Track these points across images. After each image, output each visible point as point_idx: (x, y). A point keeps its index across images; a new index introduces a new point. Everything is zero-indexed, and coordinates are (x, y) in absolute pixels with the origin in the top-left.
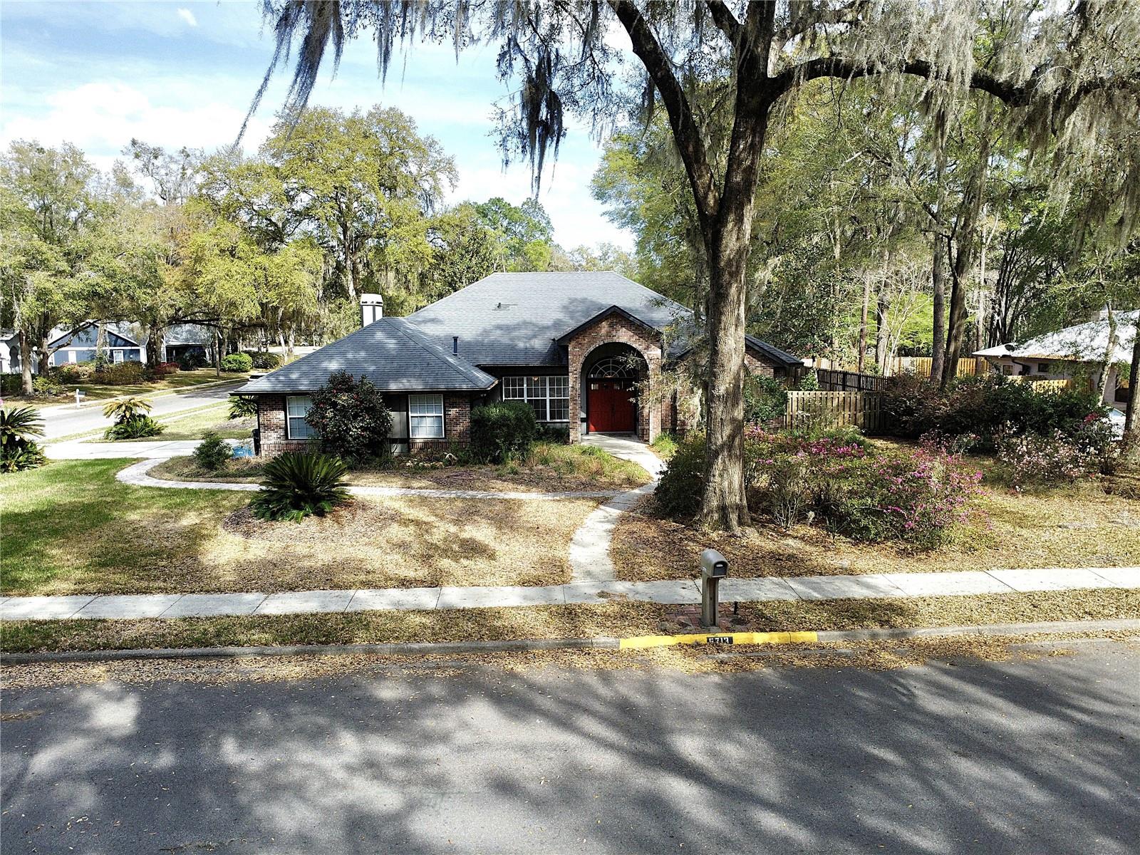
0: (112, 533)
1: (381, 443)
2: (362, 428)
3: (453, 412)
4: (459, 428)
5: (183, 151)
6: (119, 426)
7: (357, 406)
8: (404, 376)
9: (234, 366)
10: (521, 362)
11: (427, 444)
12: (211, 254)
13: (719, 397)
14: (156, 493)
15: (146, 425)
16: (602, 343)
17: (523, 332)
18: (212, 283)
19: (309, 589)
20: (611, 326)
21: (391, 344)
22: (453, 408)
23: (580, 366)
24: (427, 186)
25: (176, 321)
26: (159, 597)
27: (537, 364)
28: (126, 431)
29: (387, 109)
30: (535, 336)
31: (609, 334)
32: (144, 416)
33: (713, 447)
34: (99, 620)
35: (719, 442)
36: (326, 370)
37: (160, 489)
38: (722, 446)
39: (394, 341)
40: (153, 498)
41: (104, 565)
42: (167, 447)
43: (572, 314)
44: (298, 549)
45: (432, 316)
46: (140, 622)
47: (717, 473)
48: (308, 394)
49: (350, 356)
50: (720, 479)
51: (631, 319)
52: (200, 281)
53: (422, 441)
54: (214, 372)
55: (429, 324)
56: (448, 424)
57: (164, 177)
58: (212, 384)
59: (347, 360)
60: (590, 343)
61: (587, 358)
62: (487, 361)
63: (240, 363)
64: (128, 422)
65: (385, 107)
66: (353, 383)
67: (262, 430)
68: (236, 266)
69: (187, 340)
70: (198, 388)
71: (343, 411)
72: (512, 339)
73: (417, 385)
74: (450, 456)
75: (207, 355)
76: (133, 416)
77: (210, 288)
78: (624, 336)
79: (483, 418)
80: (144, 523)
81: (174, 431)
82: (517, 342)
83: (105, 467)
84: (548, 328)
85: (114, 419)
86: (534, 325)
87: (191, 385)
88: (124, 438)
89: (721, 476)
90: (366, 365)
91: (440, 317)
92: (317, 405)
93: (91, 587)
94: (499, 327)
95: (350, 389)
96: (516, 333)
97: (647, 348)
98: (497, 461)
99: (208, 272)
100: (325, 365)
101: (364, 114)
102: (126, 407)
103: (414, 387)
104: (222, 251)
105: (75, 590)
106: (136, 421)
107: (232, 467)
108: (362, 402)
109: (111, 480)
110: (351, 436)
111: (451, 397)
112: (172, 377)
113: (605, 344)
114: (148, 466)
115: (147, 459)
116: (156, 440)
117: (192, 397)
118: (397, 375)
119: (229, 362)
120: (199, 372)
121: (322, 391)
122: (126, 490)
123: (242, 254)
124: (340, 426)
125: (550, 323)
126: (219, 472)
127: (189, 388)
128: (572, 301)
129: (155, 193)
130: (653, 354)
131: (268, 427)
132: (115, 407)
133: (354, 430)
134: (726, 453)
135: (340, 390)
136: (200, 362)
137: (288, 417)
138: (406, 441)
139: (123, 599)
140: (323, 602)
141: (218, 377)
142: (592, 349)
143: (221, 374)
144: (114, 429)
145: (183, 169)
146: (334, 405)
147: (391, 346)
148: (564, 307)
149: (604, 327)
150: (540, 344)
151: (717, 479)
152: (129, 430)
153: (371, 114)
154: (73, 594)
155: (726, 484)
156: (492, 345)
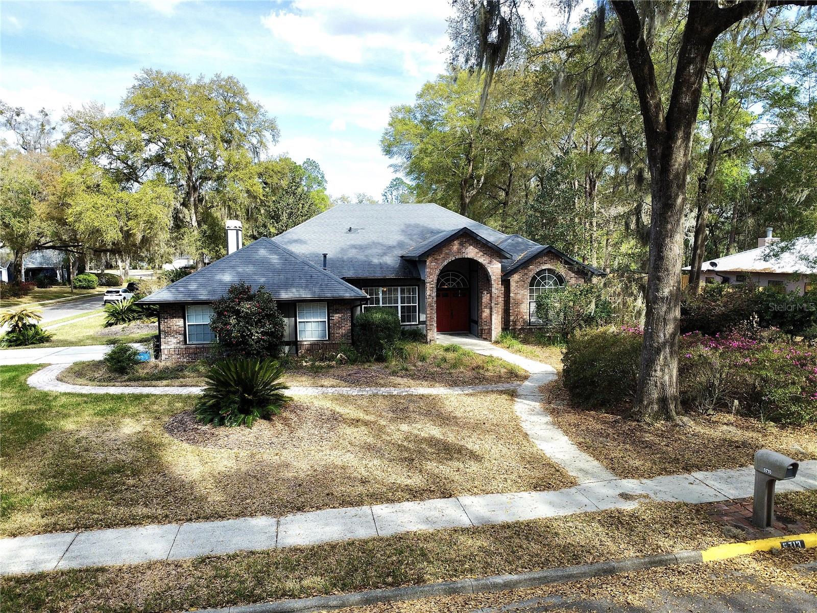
0: (56, 447)
1: (276, 345)
2: (263, 333)
3: (336, 317)
4: (342, 331)
5: (42, 111)
6: (11, 335)
7: (260, 313)
8: (292, 286)
9: (84, 284)
10: (378, 275)
11: (314, 346)
12: (80, 190)
13: (663, 298)
14: (79, 399)
15: (37, 333)
16: (454, 259)
17: (374, 251)
18: (81, 214)
19: (318, 508)
20: (461, 244)
21: (275, 259)
22: (337, 313)
23: (435, 278)
24: (254, 141)
25: (37, 247)
26: (152, 530)
27: (392, 276)
28: (18, 339)
29: (226, 78)
30: (385, 254)
31: (459, 251)
32: (34, 326)
33: (655, 345)
34: (97, 570)
35: (662, 340)
36: (220, 282)
37: (82, 395)
38: (664, 344)
39: (276, 257)
40: (79, 404)
41: (64, 488)
42: (62, 353)
43: (410, 236)
44: (265, 457)
45: (295, 237)
46: (149, 568)
47: (658, 368)
48: (211, 303)
49: (240, 270)
50: (661, 373)
51: (478, 238)
52: (70, 212)
53: (309, 343)
54: (67, 289)
55: (294, 244)
56: (331, 327)
57: (24, 132)
58: (70, 298)
59: (238, 273)
60: (444, 259)
61: (442, 272)
62: (350, 274)
63: (89, 281)
64: (20, 331)
65: (225, 75)
66: (252, 292)
67: (162, 336)
68: (100, 200)
69: (41, 263)
70: (59, 302)
71: (247, 318)
72: (366, 256)
73: (305, 294)
74: (341, 356)
75: (58, 275)
76: (24, 325)
77: (79, 216)
78: (472, 252)
79: (369, 322)
80: (83, 433)
81: (61, 338)
82: (371, 258)
83: (14, 374)
84: (394, 247)
85: (7, 327)
86: (382, 245)
87: (52, 299)
88: (17, 346)
89: (662, 370)
90: (256, 277)
91: (302, 238)
92: (220, 314)
93: (63, 519)
94: (354, 247)
95: (250, 298)
96: (369, 252)
97: (490, 262)
98: (381, 359)
99: (77, 204)
100: (218, 277)
101: (207, 80)
102: (19, 317)
103: (304, 296)
104: (88, 187)
105: (47, 525)
106: (27, 330)
107: (142, 372)
108: (263, 310)
109: (24, 388)
110: (253, 340)
111: (334, 305)
112: (32, 293)
113: (456, 259)
114: (56, 372)
115: (50, 364)
116: (48, 347)
117: (57, 309)
118: (287, 286)
119: (80, 281)
120: (54, 289)
121: (222, 301)
122: (45, 397)
123: (105, 190)
124: (244, 332)
125: (395, 243)
126: (131, 375)
127: (50, 301)
128: (408, 226)
129: (17, 144)
130: (495, 269)
131: (168, 334)
132: (8, 317)
133: (256, 335)
134: (668, 350)
135: (242, 299)
136: (54, 282)
137: (187, 324)
138: (295, 343)
139: (110, 534)
140: (345, 524)
141: (72, 293)
142: (445, 263)
143: (75, 291)
144: (6, 337)
145: (42, 125)
146: (237, 313)
147: (275, 261)
148: (403, 231)
149: (456, 246)
150: (391, 260)
151: (659, 373)
152: (21, 338)
153: (212, 82)
154: (45, 532)
155: (667, 378)
156: (352, 262)
